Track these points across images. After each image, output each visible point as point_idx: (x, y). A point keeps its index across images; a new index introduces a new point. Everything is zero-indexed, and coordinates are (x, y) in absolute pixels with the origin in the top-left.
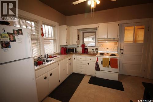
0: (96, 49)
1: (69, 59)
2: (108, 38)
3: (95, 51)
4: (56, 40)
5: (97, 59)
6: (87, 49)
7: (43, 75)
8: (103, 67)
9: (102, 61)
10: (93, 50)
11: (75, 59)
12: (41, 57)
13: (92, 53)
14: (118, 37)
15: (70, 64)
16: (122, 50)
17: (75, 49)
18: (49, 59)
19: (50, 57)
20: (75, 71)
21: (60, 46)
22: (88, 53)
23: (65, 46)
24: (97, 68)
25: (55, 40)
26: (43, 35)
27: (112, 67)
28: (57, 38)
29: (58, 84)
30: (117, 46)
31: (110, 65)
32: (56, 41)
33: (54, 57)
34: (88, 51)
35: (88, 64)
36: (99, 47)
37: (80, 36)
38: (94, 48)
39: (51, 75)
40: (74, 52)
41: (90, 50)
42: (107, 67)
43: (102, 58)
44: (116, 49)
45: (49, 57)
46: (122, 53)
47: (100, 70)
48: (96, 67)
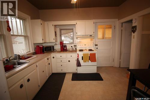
0: (75, 46)
1: (48, 59)
2: (85, 35)
3: (74, 48)
4: (28, 36)
5: (77, 55)
6: (66, 46)
7: (18, 83)
8: (84, 62)
9: (82, 57)
10: (72, 47)
11: (53, 58)
12: (9, 59)
13: (71, 50)
14: (94, 34)
15: (49, 64)
16: (97, 45)
17: (53, 47)
18: (21, 61)
19: (23, 58)
20: (54, 71)
21: (34, 44)
22: (67, 50)
23: (41, 45)
24: (79, 64)
25: (26, 37)
26: (9, 29)
27: (92, 61)
28: (29, 34)
29: (38, 89)
30: (93, 42)
31: (89, 59)
32: (28, 38)
33: (28, 57)
34: (66, 48)
35: (69, 61)
36: (78, 44)
37: (57, 33)
38: (73, 45)
39: (28, 80)
40: (51, 50)
41: (69, 47)
42: (87, 62)
43: (82, 54)
44: (92, 45)
45: (21, 59)
46: (97, 48)
47: (81, 66)
48: (77, 63)
